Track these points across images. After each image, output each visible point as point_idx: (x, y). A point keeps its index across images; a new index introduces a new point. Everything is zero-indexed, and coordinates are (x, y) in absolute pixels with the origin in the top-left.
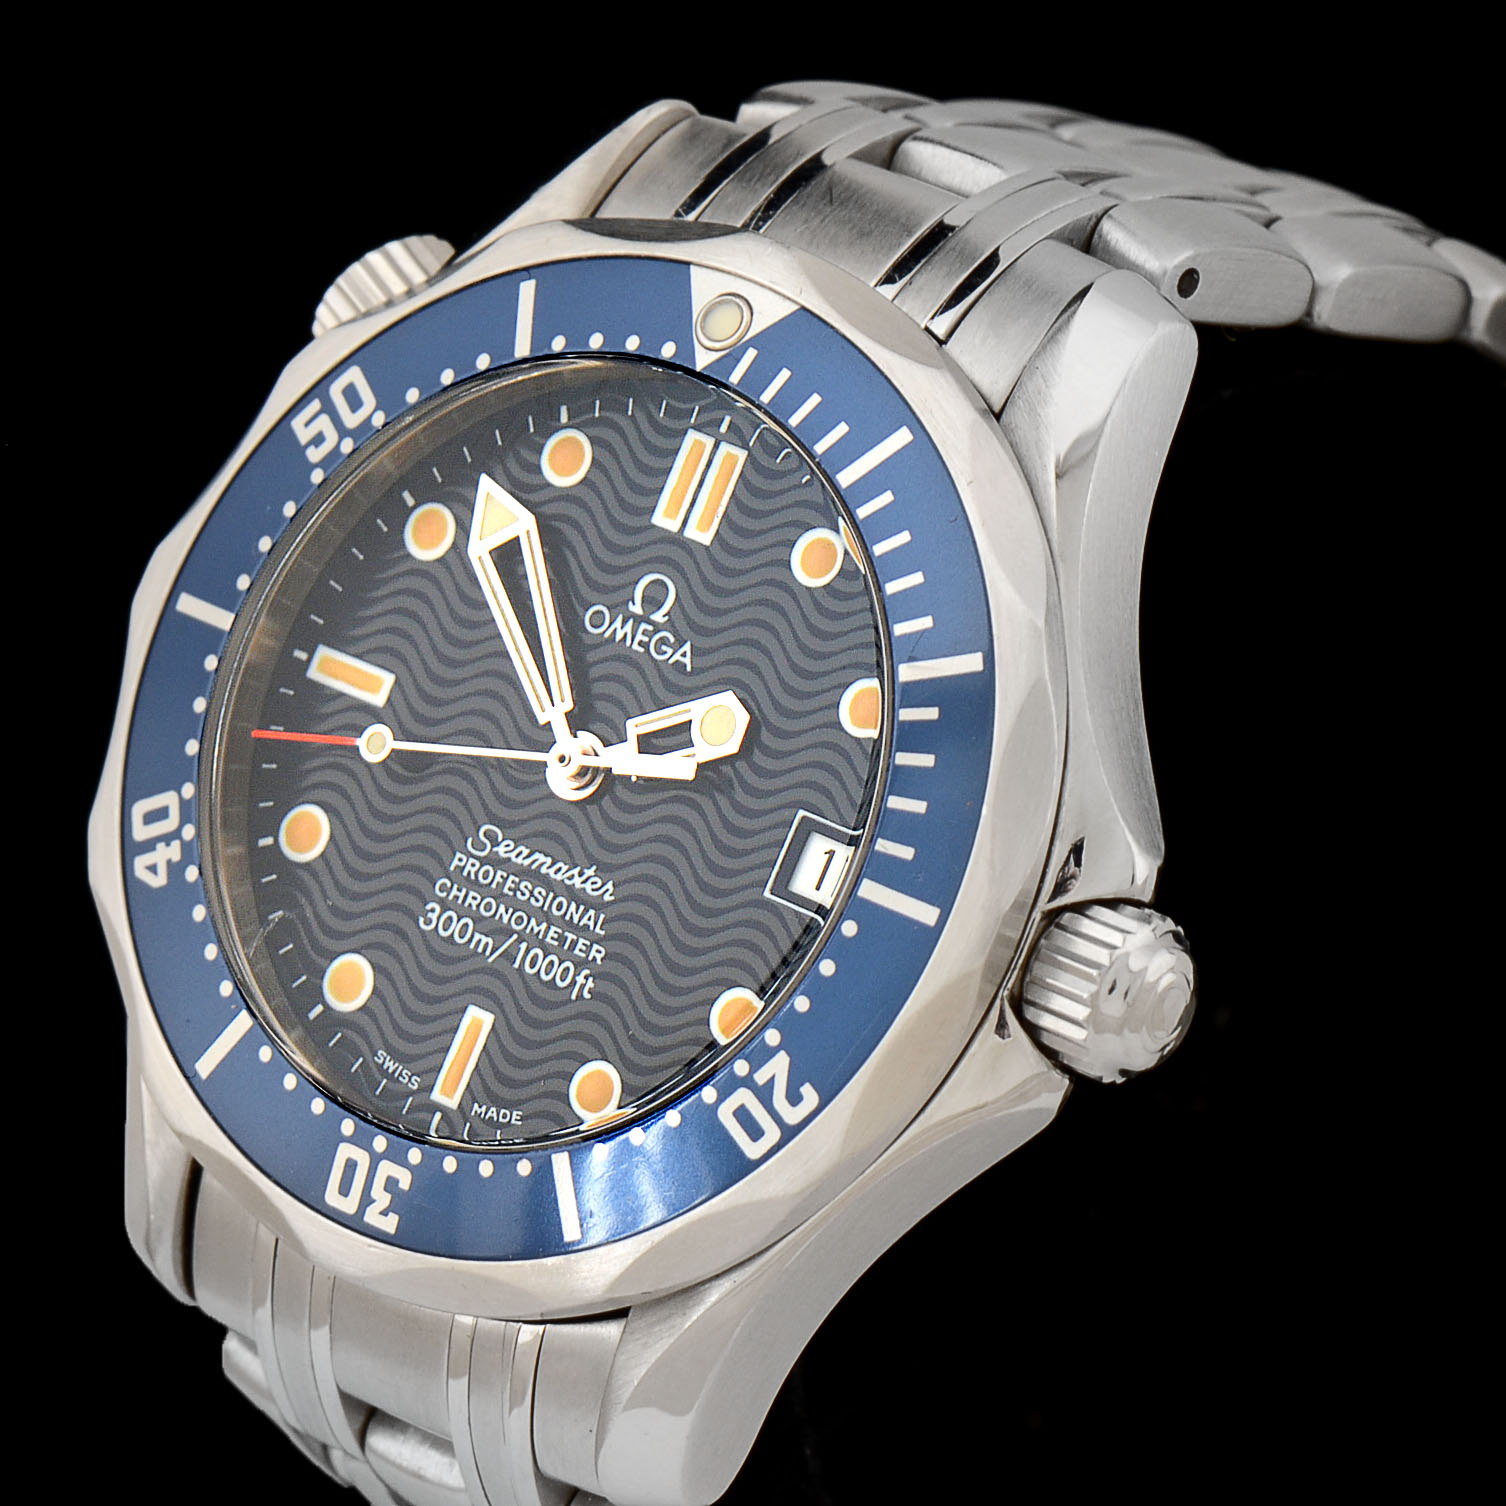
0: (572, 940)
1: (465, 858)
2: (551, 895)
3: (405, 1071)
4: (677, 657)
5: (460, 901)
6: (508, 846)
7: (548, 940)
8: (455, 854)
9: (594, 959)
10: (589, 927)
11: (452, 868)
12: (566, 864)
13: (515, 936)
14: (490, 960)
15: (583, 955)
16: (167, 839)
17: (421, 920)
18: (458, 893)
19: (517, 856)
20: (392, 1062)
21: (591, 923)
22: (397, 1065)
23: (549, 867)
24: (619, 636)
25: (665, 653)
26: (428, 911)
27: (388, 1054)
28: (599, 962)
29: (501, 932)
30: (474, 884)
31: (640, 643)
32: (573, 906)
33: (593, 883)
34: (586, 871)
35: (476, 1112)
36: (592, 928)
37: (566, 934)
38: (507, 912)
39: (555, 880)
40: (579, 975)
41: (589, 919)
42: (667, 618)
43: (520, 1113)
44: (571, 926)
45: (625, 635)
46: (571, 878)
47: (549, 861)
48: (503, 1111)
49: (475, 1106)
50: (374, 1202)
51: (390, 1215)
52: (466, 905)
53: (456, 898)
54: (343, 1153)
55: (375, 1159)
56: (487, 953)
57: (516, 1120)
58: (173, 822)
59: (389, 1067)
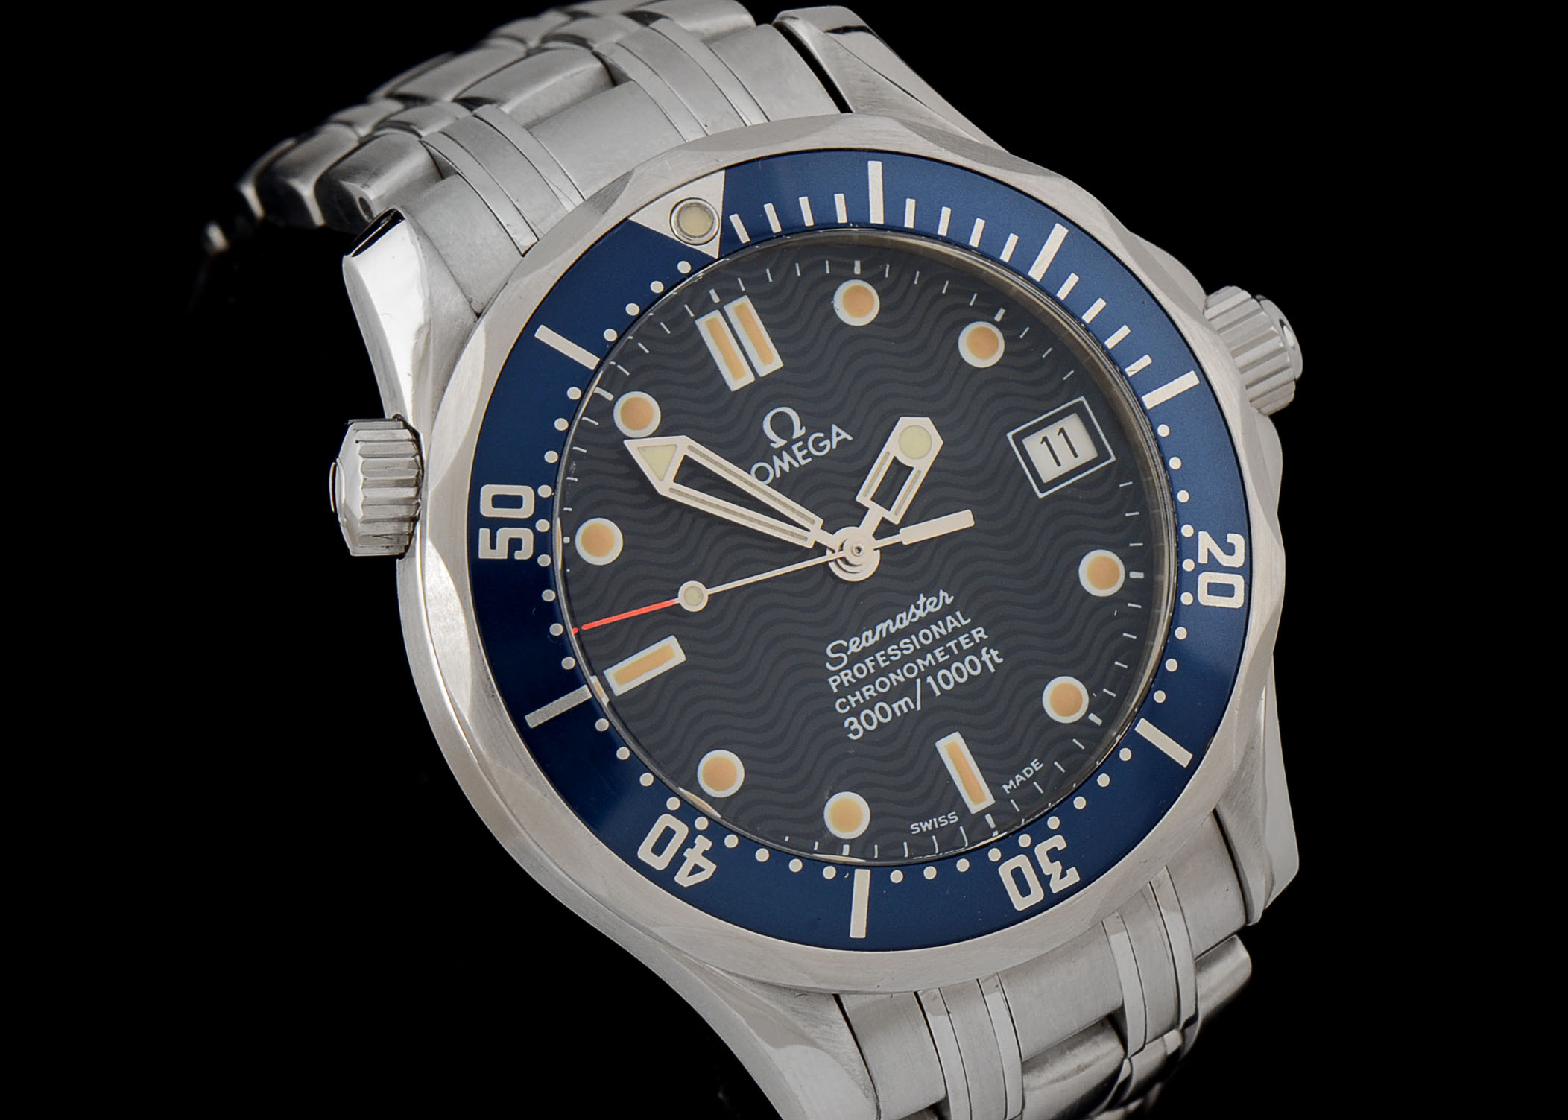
0: (955, 644)
1: (837, 677)
2: (913, 637)
3: (940, 819)
4: (835, 440)
5: (862, 701)
6: (854, 642)
7: (941, 660)
8: (828, 683)
9: (980, 638)
10: (956, 627)
11: (835, 690)
12: (902, 613)
13: (918, 681)
14: (919, 708)
15: (972, 644)
16: (689, 843)
17: (851, 736)
18: (855, 699)
19: (867, 641)
20: (926, 823)
21: (956, 624)
22: (930, 821)
23: (894, 625)
24: (787, 468)
25: (825, 446)
26: (849, 727)
27: (918, 822)
28: (985, 637)
29: (906, 689)
30: (858, 684)
31: (804, 457)
32: (933, 627)
33: (931, 603)
34: (918, 603)
35: (1009, 789)
36: (959, 626)
37: (948, 645)
38: (897, 674)
39: (906, 627)
40: (981, 656)
41: (952, 623)
42: (804, 428)
43: (1036, 760)
44: (944, 639)
45: (789, 463)
46: (914, 615)
47: (890, 622)
48: (1024, 771)
49: (1005, 787)
50: (1051, 875)
51: (1068, 871)
52: (868, 698)
53: (857, 702)
54: (1005, 872)
55: (1029, 852)
56: (912, 706)
57: (1038, 766)
58: (681, 831)
59: (927, 828)
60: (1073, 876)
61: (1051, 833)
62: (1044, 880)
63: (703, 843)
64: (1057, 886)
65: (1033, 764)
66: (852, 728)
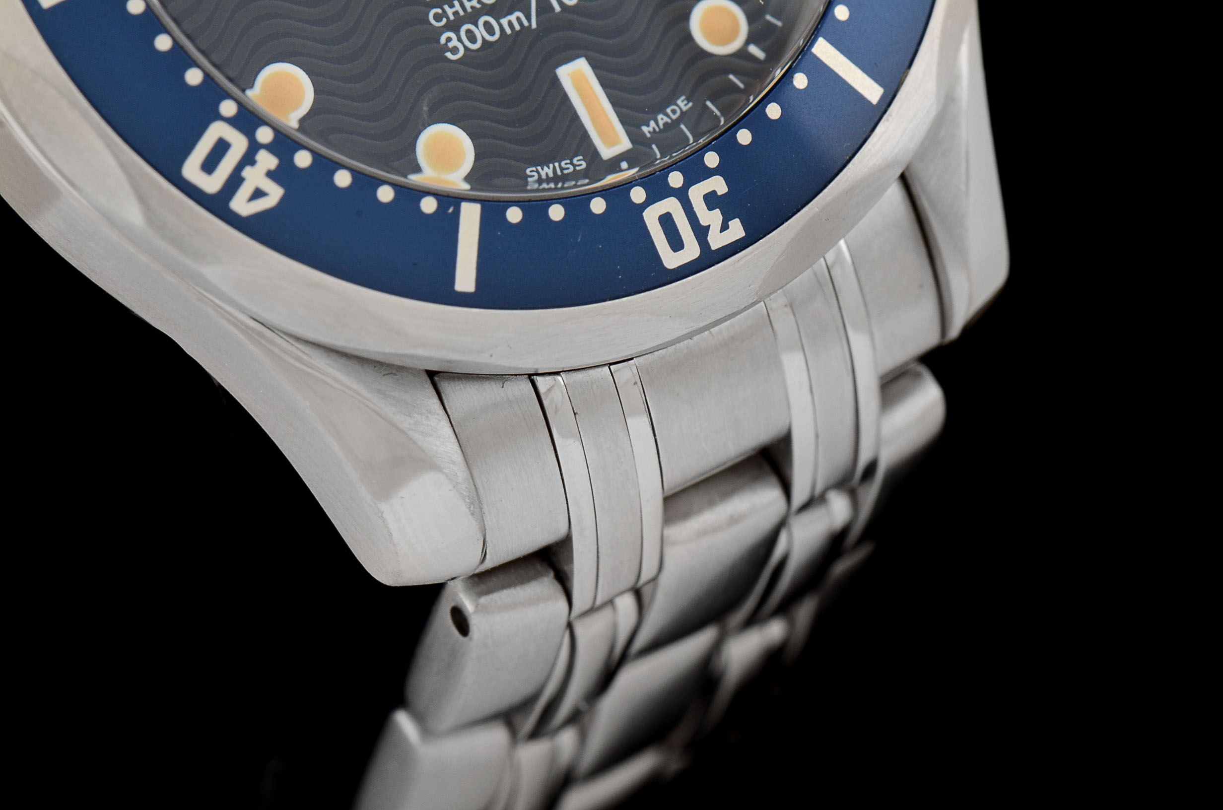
3: (563, 163)
5: (462, 13)
14: (534, 25)
16: (249, 159)
17: (449, 55)
18: (454, 10)
20: (545, 168)
22: (551, 166)
26: (446, 44)
27: (535, 165)
29: (517, 1)
35: (649, 132)
43: (683, 98)
48: (669, 110)
49: (645, 129)
50: (709, 226)
51: (730, 223)
52: (469, 10)
53: (456, 13)
54: (651, 217)
55: (682, 195)
56: (526, 23)
57: (686, 105)
58: (239, 143)
59: (547, 174)
60: (736, 230)
61: (709, 173)
62: (701, 232)
63: (267, 161)
64: (717, 240)
65: (679, 102)
66: (450, 45)
